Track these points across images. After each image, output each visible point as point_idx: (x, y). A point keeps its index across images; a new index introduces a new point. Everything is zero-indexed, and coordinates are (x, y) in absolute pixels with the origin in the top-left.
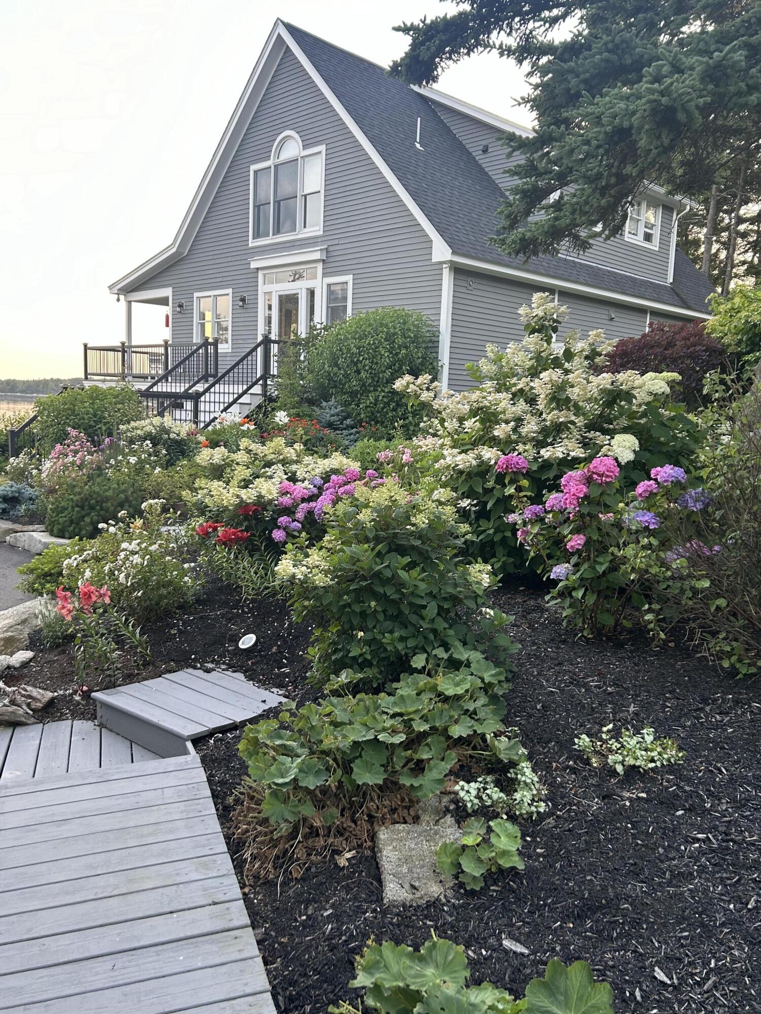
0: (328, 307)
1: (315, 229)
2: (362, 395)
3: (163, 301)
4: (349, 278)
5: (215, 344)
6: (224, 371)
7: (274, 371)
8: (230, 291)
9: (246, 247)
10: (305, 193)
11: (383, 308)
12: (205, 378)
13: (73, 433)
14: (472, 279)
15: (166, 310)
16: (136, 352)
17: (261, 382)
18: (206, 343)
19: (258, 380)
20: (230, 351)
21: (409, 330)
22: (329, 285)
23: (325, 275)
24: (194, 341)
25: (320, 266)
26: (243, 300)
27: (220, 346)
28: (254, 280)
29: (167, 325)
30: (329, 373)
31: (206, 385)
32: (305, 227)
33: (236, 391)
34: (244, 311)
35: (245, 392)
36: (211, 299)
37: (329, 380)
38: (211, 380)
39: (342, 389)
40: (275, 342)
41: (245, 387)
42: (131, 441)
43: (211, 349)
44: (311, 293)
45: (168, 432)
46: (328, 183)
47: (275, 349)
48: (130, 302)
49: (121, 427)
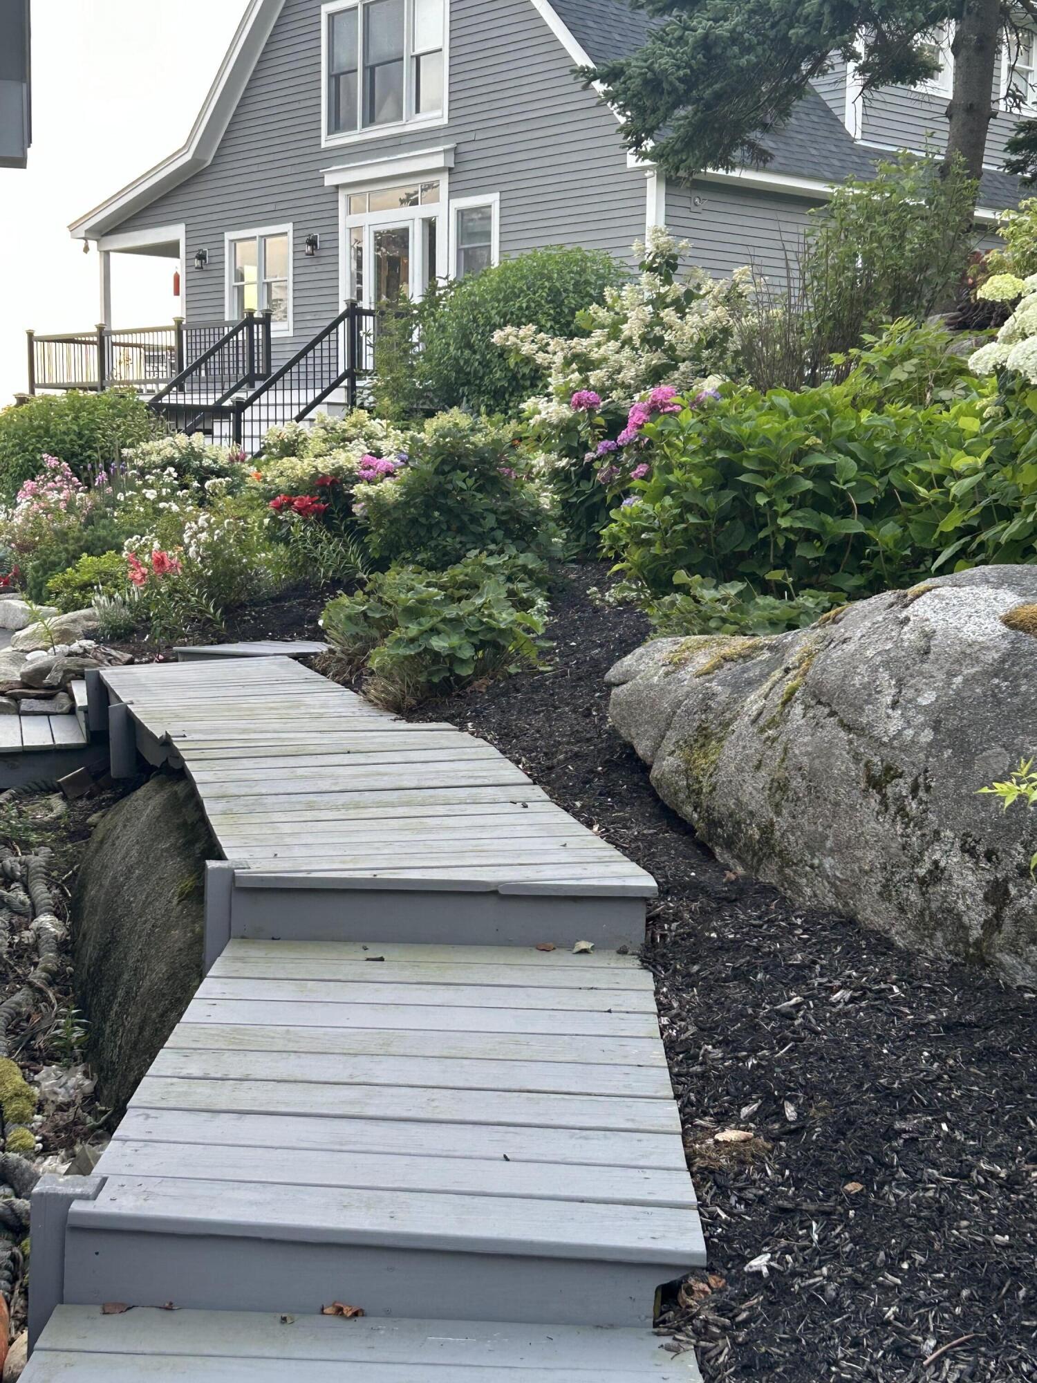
0: (459, 250)
1: (435, 115)
2: (511, 394)
3: (169, 250)
4: (492, 199)
5: (266, 321)
6: (284, 363)
7: (368, 363)
8: (288, 227)
9: (314, 150)
10: (417, 52)
11: (547, 247)
12: (250, 380)
13: (51, 462)
14: (699, 194)
15: (176, 265)
16: (120, 344)
17: (345, 383)
18: (249, 321)
19: (340, 380)
20: (291, 334)
21: (587, 282)
22: (461, 213)
23: (453, 194)
24: (227, 319)
25: (444, 181)
26: (312, 242)
27: (273, 326)
28: (331, 206)
29: (177, 293)
30: (456, 359)
31: (251, 393)
32: (418, 111)
33: (303, 400)
34: (314, 262)
35: (318, 401)
36: (255, 243)
37: (458, 372)
38: (259, 385)
39: (480, 386)
40: (369, 313)
41: (318, 392)
42: (143, 472)
43: (258, 331)
44: (430, 226)
45: (199, 457)
46: (455, 34)
47: (368, 323)
48: (107, 254)
49: (125, 451)
